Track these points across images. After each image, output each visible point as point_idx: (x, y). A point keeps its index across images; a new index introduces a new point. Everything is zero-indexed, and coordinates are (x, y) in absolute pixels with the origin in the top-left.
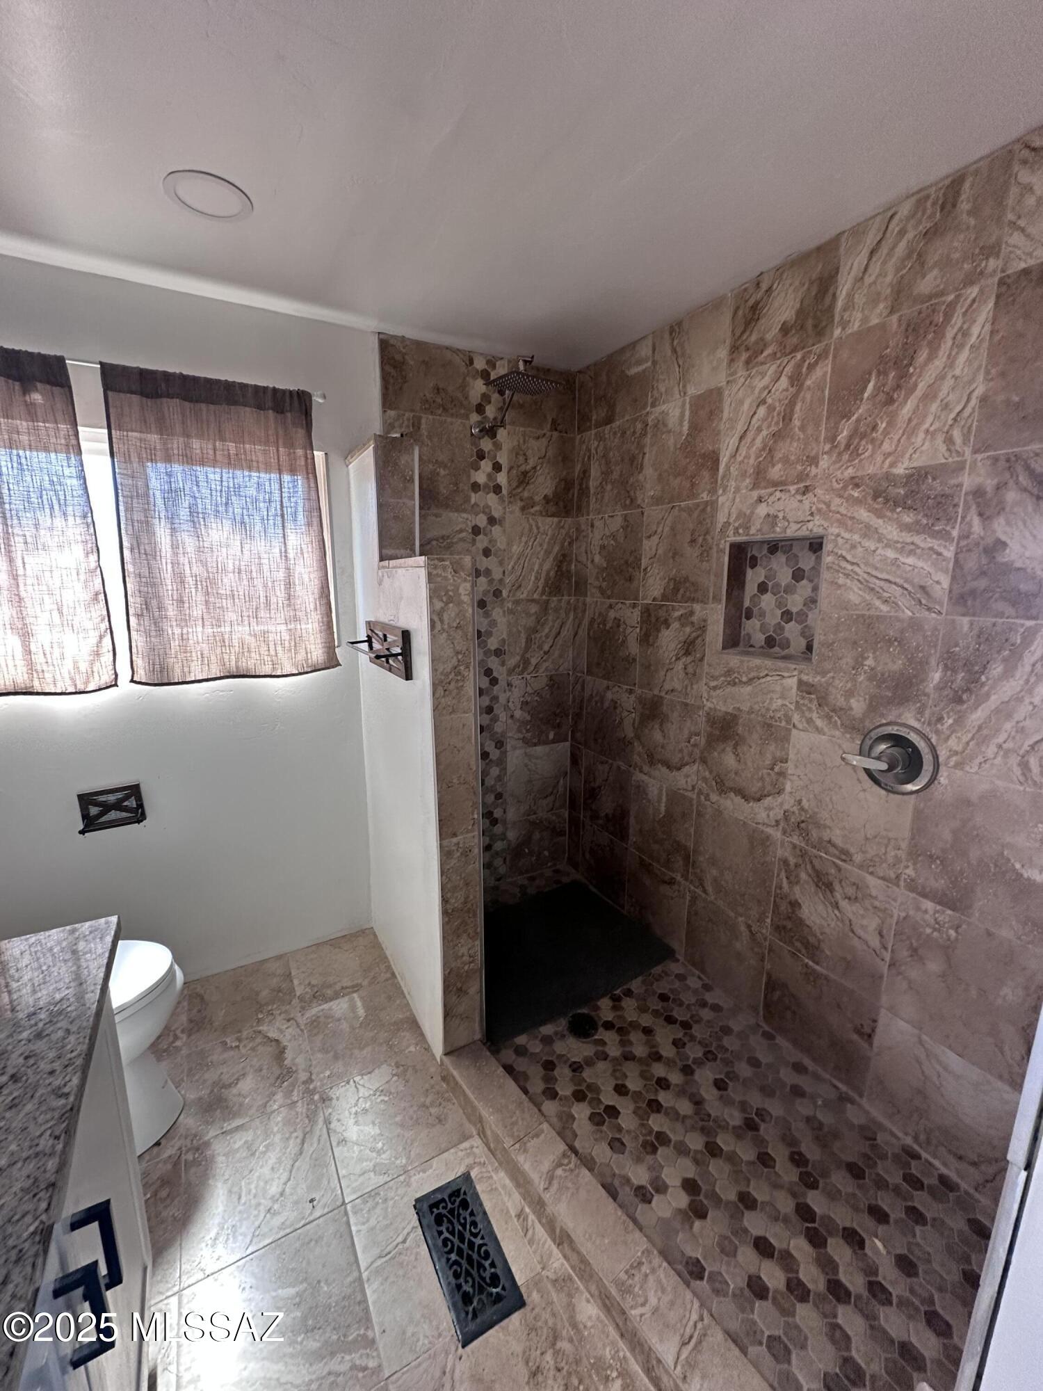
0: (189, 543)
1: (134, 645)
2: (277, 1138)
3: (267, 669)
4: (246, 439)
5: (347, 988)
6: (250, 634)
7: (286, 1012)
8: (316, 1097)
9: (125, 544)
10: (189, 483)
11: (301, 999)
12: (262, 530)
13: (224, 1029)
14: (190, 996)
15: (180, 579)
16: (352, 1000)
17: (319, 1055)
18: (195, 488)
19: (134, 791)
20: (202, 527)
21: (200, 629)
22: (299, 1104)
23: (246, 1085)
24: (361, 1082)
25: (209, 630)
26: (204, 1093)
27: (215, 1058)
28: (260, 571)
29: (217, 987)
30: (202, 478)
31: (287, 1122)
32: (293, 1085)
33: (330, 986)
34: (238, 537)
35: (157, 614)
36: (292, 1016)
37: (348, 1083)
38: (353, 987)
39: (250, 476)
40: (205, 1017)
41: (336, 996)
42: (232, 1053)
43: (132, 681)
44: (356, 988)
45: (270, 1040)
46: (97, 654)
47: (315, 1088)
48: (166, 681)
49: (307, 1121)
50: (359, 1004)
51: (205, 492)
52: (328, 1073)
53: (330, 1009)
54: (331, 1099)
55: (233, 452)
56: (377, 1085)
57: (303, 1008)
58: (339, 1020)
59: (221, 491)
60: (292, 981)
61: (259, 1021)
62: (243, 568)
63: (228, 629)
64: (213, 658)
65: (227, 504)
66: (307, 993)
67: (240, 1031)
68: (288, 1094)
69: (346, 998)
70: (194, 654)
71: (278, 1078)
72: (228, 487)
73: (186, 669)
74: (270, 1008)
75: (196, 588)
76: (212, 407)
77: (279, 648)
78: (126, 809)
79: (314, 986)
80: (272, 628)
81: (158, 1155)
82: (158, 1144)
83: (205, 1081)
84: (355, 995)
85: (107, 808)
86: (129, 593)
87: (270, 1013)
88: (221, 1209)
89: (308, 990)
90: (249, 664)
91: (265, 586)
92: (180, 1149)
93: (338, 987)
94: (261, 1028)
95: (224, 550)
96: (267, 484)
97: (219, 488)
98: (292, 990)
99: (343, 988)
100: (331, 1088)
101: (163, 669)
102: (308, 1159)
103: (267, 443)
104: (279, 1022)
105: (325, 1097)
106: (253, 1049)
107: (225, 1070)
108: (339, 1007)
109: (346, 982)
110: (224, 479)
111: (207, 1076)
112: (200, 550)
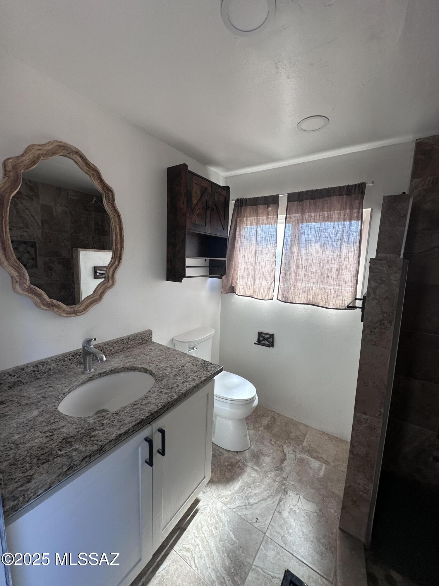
0: (303, 252)
1: (280, 286)
2: (263, 486)
3: (322, 304)
4: (332, 209)
5: (323, 459)
6: (319, 289)
7: (295, 447)
8: (283, 487)
9: (284, 253)
10: (307, 230)
11: (303, 448)
12: (331, 246)
13: (274, 435)
14: (272, 416)
15: (298, 265)
16: (321, 465)
17: (295, 474)
18: (309, 231)
19: (272, 336)
20: (309, 246)
21: (300, 284)
22: (277, 483)
23: (267, 459)
24: (301, 500)
25: (304, 284)
26: (256, 450)
27: (266, 442)
28: (327, 263)
29: (281, 420)
30: (313, 227)
31: (269, 485)
32: (280, 475)
33: (317, 452)
34: (322, 249)
35: (288, 277)
36: (296, 451)
37: (297, 495)
38: (326, 461)
39: (330, 224)
40: (272, 427)
41: (316, 458)
42: (271, 445)
43: (277, 299)
44: (326, 462)
45: (284, 452)
46: (269, 288)
47: (285, 484)
48: (287, 301)
49: (275, 492)
50: (323, 469)
51: (313, 232)
52: (293, 483)
53: (311, 461)
54: (287, 493)
55: (326, 215)
56: (306, 508)
57: (302, 451)
58: (311, 468)
59: (319, 232)
60: (305, 438)
61: (285, 442)
62: (321, 262)
63: (312, 285)
64: (303, 296)
65: (320, 236)
66: (307, 447)
67: (277, 440)
68: (276, 476)
69: (320, 463)
70: (297, 293)
71: (277, 467)
72: (322, 230)
73: (293, 299)
74: (291, 441)
75: (302, 269)
76: (321, 199)
77: (329, 296)
78: (269, 341)
79: (311, 447)
80: (328, 287)
81: (235, 456)
82: (237, 452)
83: (258, 446)
84: (324, 465)
85: (264, 339)
86: (282, 269)
87: (290, 443)
88: (237, 488)
89: (308, 446)
90: (317, 301)
91: (328, 270)
92: (240, 460)
93: (320, 455)
94: (284, 445)
95: (316, 254)
96: (337, 227)
97: (318, 230)
98: (302, 442)
99: (321, 457)
100: (290, 490)
101: (287, 297)
102: (266, 504)
103: (341, 210)
104: (290, 449)
105: (286, 490)
106: (277, 450)
107: (265, 449)
108: (315, 464)
109: (324, 457)
110: (321, 226)
111: (260, 445)
112: (306, 254)
